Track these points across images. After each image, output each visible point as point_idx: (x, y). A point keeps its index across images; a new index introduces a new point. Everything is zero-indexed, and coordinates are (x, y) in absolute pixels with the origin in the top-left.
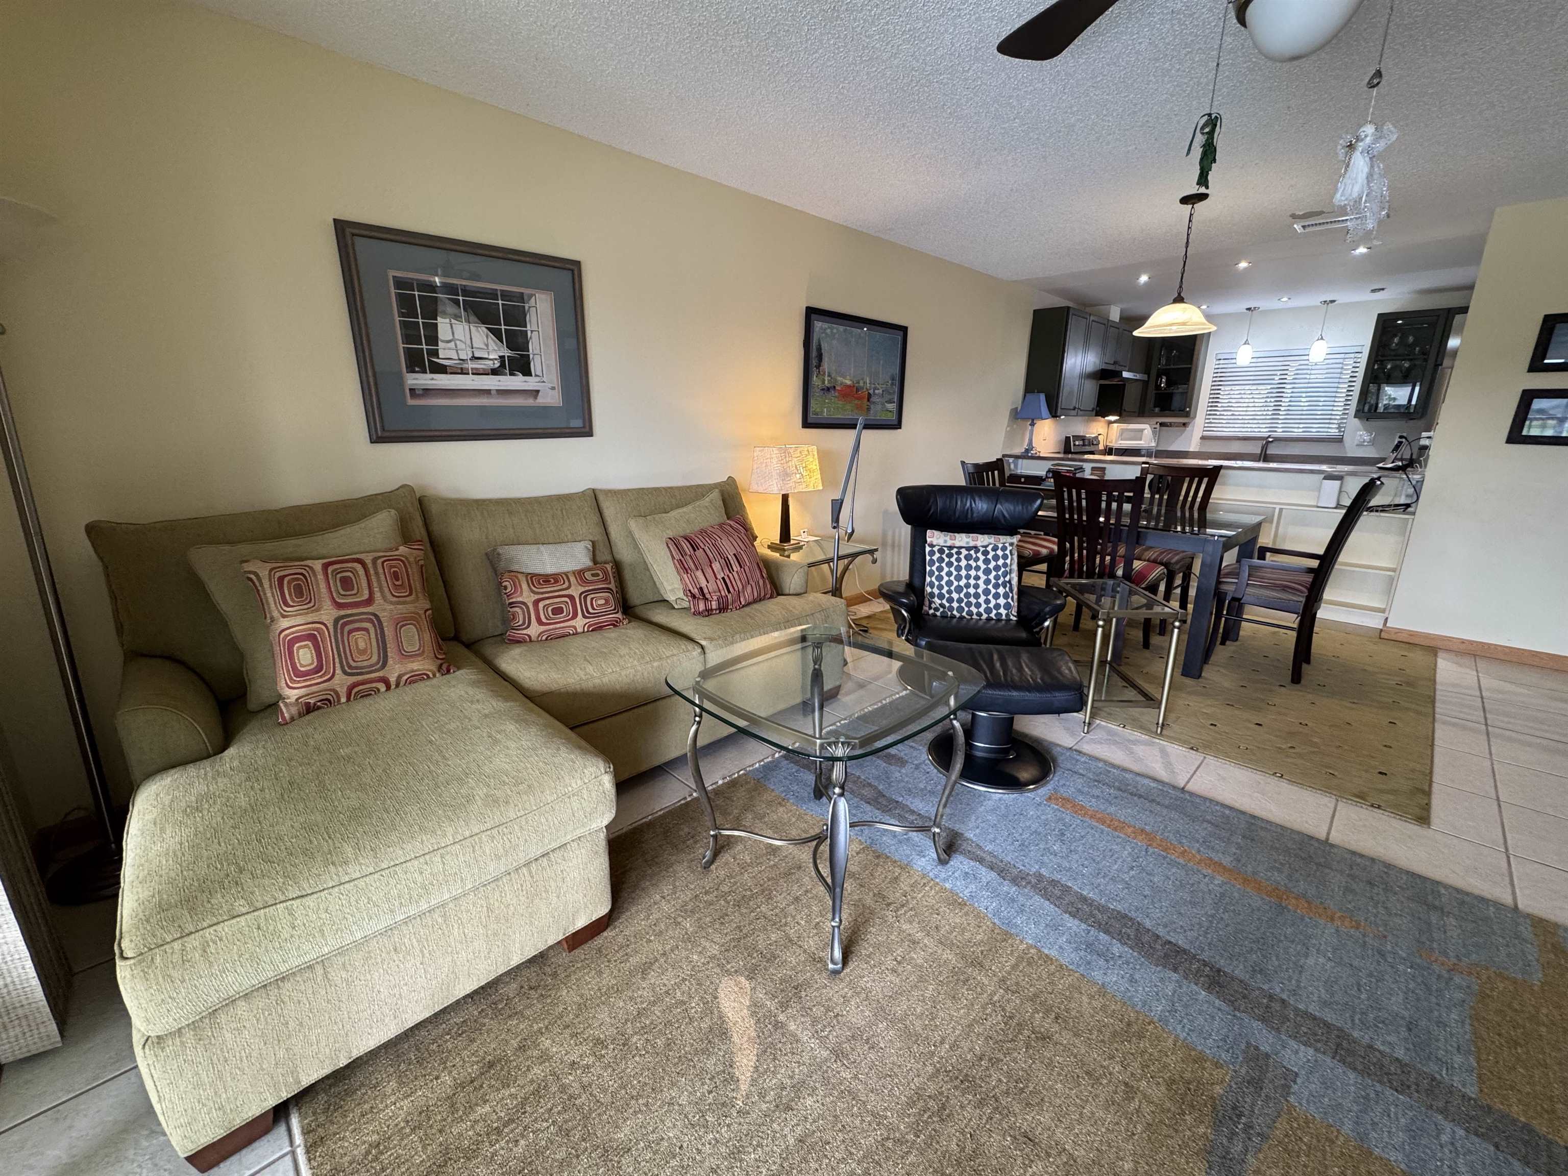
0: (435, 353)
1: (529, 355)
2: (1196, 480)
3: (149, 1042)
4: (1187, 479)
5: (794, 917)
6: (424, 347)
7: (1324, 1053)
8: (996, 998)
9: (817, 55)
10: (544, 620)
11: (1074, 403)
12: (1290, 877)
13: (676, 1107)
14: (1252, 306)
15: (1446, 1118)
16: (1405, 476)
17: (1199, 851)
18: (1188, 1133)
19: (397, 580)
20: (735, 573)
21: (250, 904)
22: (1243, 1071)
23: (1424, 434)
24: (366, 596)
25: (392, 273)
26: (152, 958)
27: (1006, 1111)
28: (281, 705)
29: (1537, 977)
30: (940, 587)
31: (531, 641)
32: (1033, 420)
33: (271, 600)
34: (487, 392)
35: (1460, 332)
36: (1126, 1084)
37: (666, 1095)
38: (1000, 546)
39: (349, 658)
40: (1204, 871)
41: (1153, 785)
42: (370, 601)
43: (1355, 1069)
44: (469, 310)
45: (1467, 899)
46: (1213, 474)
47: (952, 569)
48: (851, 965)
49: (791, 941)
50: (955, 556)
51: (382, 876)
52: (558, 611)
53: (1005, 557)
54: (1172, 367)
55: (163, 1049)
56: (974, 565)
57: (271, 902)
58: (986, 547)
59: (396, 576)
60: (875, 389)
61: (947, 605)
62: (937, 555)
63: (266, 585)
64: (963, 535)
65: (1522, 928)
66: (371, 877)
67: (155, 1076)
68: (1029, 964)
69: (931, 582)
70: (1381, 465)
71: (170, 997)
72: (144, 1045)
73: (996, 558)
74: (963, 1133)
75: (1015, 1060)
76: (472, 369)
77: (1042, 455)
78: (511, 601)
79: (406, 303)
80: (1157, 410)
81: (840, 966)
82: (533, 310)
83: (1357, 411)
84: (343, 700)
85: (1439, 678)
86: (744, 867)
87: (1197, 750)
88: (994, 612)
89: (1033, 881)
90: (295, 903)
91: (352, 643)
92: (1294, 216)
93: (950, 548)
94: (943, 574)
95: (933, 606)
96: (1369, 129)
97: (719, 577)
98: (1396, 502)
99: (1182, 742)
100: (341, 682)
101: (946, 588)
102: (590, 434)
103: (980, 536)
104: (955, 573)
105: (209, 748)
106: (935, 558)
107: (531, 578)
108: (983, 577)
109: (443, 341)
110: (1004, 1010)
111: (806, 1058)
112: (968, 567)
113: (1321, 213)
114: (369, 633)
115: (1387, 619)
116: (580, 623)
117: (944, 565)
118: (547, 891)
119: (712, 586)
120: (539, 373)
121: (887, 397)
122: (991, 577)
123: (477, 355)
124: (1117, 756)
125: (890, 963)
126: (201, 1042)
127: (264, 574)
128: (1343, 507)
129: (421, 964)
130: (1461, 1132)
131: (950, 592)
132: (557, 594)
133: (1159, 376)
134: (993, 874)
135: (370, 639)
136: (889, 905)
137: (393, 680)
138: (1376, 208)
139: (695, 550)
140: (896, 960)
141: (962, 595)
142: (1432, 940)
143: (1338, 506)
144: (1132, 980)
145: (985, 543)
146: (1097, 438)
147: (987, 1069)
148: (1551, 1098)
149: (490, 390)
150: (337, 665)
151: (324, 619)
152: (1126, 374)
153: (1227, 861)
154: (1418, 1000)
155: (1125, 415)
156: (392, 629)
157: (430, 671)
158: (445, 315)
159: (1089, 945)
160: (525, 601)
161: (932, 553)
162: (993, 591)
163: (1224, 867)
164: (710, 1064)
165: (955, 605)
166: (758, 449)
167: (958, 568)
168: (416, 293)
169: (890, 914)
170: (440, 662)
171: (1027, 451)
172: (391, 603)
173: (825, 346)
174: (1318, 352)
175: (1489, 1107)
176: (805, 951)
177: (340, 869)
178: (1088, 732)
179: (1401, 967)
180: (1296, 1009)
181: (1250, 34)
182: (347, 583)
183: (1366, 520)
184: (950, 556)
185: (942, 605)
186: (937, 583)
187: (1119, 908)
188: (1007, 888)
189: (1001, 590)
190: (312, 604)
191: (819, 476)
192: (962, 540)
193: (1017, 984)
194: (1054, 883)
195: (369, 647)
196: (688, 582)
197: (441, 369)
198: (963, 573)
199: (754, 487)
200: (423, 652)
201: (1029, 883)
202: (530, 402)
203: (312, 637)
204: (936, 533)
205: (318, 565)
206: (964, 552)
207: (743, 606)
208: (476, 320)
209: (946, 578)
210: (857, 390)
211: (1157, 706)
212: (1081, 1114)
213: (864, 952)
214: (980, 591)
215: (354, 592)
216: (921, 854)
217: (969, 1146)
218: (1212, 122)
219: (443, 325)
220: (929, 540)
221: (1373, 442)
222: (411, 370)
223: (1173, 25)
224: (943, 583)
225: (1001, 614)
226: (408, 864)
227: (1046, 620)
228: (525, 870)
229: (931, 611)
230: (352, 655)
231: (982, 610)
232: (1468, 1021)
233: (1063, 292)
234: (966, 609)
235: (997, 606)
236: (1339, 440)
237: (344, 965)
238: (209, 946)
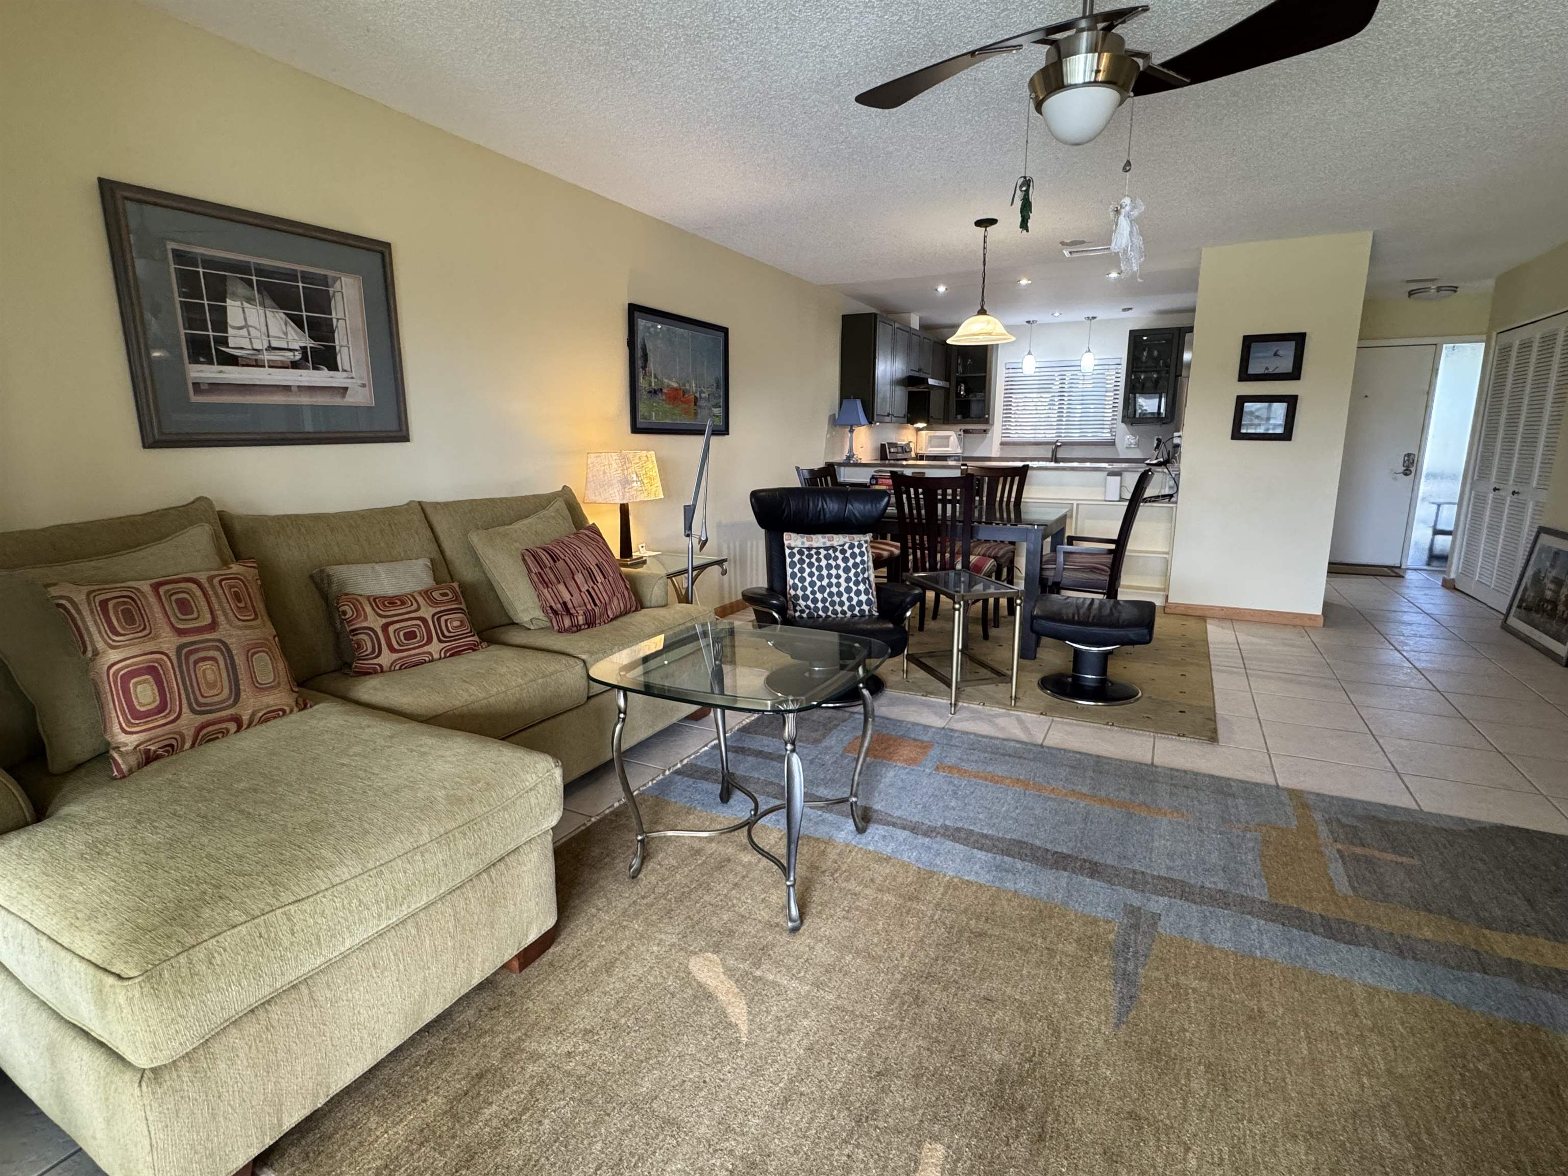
0: (224, 342)
1: (334, 347)
2: (1009, 479)
3: (145, 1078)
4: (1001, 479)
5: (739, 899)
6: (211, 333)
7: (1175, 897)
8: (936, 917)
9: (671, 68)
10: (396, 646)
11: (888, 409)
12: (1132, 793)
13: (688, 1057)
14: (1031, 320)
15: (1253, 917)
16: (1166, 470)
17: (1064, 787)
18: (1097, 967)
19: (240, 601)
20: (599, 585)
21: (246, 913)
22: (1125, 921)
23: (1176, 434)
24: (208, 620)
25: (171, 245)
26: (160, 975)
27: (965, 988)
28: (116, 756)
29: (1294, 823)
30: (804, 589)
31: (382, 671)
32: (852, 426)
33: (93, 629)
34: (287, 388)
35: (1191, 348)
36: (1048, 949)
37: (674, 1051)
38: (856, 543)
39: (197, 692)
40: (1071, 800)
41: (1018, 745)
42: (213, 626)
43: (1195, 903)
44: (265, 293)
45: (1248, 785)
46: (1022, 473)
47: (814, 570)
48: (807, 923)
49: (743, 917)
50: (815, 557)
51: (370, 876)
52: (410, 636)
53: (862, 554)
54: (969, 375)
55: (160, 1085)
56: (834, 564)
57: (268, 909)
58: (843, 545)
59: (237, 597)
60: (701, 392)
61: (812, 606)
62: (798, 557)
63: (86, 613)
64: (819, 536)
65: (1283, 798)
66: (360, 877)
67: (150, 1118)
68: (955, 889)
69: (794, 584)
70: (1148, 462)
71: (180, 1016)
72: (140, 1082)
73: (854, 556)
74: (937, 1009)
75: (963, 954)
76: (268, 361)
77: (863, 462)
78: (353, 627)
79: (188, 282)
80: (959, 417)
81: (799, 922)
82: (338, 296)
83: (1123, 417)
84: (187, 745)
85: (1210, 639)
86: (674, 869)
87: (1046, 715)
88: (857, 609)
89: (942, 831)
90: (292, 908)
91: (200, 674)
92: (1063, 243)
93: (809, 549)
94: (805, 575)
95: (798, 608)
96: (1127, 201)
97: (583, 590)
98: (1163, 493)
99: (1033, 710)
100: (188, 722)
101: (809, 589)
102: (405, 438)
103: (835, 536)
104: (817, 573)
105: (27, 814)
106: (796, 559)
107: (374, 600)
108: (844, 576)
109: (233, 327)
110: (944, 924)
111: (791, 994)
112: (829, 567)
113: (1083, 242)
114: (217, 662)
115: (1167, 597)
116: (435, 648)
117: (805, 566)
118: (505, 899)
119: (577, 600)
120: (347, 367)
121: (713, 402)
122: (851, 574)
123: (275, 344)
124: (982, 728)
125: (840, 913)
126: (198, 1075)
127: (80, 597)
128: (1126, 500)
129: (397, 980)
130: (1263, 922)
131: (813, 593)
132: (407, 616)
133: (958, 384)
134: (907, 833)
135: (219, 669)
136: (823, 872)
137: (245, 718)
138: (1138, 257)
139: (555, 562)
140: (844, 910)
141: (826, 595)
142: (1230, 815)
143: (1121, 499)
144: (1036, 882)
145: (841, 543)
146: (908, 444)
147: (943, 965)
148: (1309, 891)
149: (290, 386)
150: (184, 701)
151: (165, 647)
152: (931, 381)
153: (1085, 790)
154: (1227, 853)
155: (932, 423)
156: (243, 658)
157: (288, 705)
158: (235, 296)
159: (997, 867)
160: (372, 626)
161: (792, 555)
162: (854, 588)
163: (1085, 795)
164: (705, 1020)
165: (820, 605)
166: (592, 455)
167: (820, 568)
168: (201, 270)
169: (827, 880)
170: (295, 695)
171: (849, 458)
172: (240, 628)
173: (650, 346)
174: (1088, 363)
175: (1277, 904)
176: (760, 922)
177: (328, 872)
178: (955, 713)
179: (1214, 836)
180: (1153, 876)
181: (1045, 120)
182: (184, 606)
183: (1144, 510)
184: (810, 556)
185: (807, 607)
186: (800, 585)
187: (1014, 837)
188: (920, 840)
189: (862, 587)
190: (146, 632)
191: (659, 484)
192: (819, 540)
193: (950, 905)
194: (958, 830)
195: (219, 679)
196: (549, 597)
197: (232, 361)
198: (825, 572)
199: (592, 497)
200: (279, 683)
201: (939, 833)
202: (337, 401)
203: (151, 670)
204: (793, 535)
205: (145, 587)
206: (823, 552)
207: (612, 620)
208: (274, 305)
209: (808, 579)
210: (684, 393)
211: (1009, 679)
212: (1021, 976)
213: (814, 911)
214: (842, 589)
215: (195, 615)
216: (839, 829)
217: (945, 1016)
218: (1027, 182)
219: (234, 310)
220: (786, 543)
221: (1138, 445)
222: (194, 360)
223: (975, 88)
224: (806, 584)
225: (864, 611)
226: (393, 863)
227: (907, 610)
228: (485, 875)
229: (798, 614)
230: (200, 692)
231: (845, 608)
232: (1258, 859)
233: (868, 300)
234: (831, 608)
235: (860, 603)
236: (1112, 443)
237: (327, 983)
238: (214, 957)
